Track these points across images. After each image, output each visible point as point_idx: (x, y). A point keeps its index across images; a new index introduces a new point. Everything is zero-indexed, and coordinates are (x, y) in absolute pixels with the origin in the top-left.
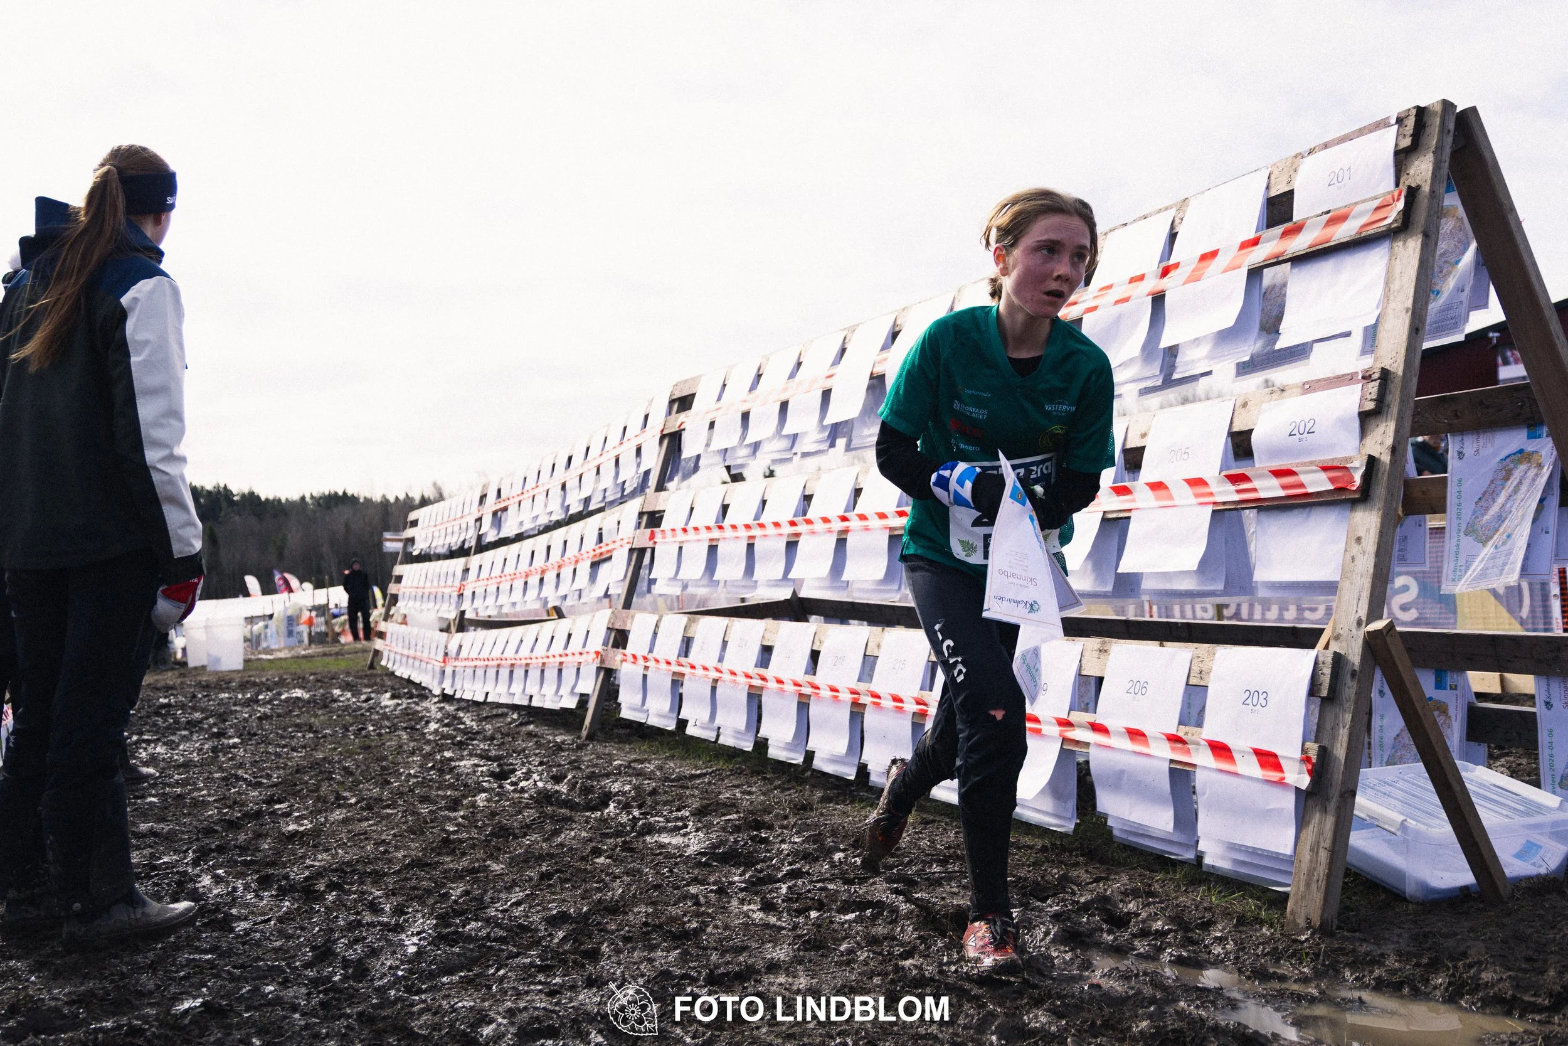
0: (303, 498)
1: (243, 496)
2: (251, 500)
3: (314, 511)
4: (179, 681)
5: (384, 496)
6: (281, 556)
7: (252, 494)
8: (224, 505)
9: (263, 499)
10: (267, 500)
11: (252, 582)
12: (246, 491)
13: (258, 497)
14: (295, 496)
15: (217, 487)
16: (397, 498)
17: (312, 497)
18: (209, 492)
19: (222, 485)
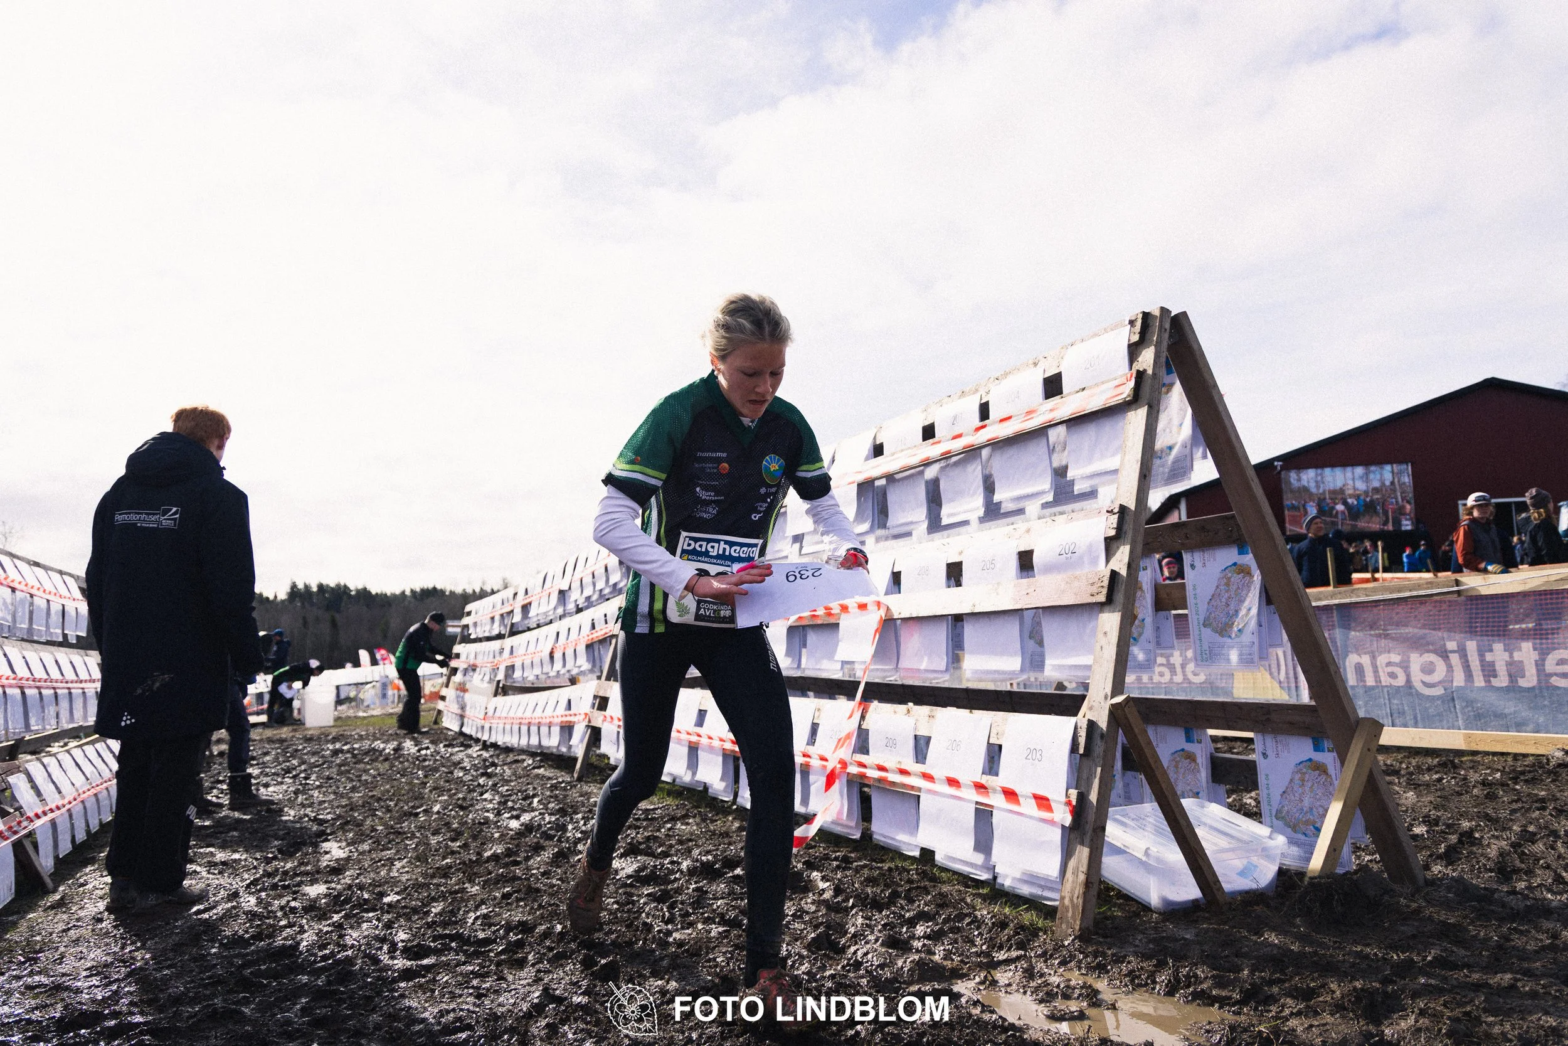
0: (403, 592)
1: (358, 591)
2: (364, 594)
3: (410, 602)
4: (291, 734)
5: (464, 590)
6: (385, 636)
7: (365, 589)
8: (345, 597)
9: (374, 593)
10: (377, 594)
11: (364, 655)
12: (360, 587)
13: (370, 592)
14: (398, 592)
15: (338, 586)
16: (474, 591)
17: (412, 591)
18: (332, 588)
19: (342, 584)
